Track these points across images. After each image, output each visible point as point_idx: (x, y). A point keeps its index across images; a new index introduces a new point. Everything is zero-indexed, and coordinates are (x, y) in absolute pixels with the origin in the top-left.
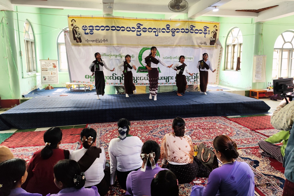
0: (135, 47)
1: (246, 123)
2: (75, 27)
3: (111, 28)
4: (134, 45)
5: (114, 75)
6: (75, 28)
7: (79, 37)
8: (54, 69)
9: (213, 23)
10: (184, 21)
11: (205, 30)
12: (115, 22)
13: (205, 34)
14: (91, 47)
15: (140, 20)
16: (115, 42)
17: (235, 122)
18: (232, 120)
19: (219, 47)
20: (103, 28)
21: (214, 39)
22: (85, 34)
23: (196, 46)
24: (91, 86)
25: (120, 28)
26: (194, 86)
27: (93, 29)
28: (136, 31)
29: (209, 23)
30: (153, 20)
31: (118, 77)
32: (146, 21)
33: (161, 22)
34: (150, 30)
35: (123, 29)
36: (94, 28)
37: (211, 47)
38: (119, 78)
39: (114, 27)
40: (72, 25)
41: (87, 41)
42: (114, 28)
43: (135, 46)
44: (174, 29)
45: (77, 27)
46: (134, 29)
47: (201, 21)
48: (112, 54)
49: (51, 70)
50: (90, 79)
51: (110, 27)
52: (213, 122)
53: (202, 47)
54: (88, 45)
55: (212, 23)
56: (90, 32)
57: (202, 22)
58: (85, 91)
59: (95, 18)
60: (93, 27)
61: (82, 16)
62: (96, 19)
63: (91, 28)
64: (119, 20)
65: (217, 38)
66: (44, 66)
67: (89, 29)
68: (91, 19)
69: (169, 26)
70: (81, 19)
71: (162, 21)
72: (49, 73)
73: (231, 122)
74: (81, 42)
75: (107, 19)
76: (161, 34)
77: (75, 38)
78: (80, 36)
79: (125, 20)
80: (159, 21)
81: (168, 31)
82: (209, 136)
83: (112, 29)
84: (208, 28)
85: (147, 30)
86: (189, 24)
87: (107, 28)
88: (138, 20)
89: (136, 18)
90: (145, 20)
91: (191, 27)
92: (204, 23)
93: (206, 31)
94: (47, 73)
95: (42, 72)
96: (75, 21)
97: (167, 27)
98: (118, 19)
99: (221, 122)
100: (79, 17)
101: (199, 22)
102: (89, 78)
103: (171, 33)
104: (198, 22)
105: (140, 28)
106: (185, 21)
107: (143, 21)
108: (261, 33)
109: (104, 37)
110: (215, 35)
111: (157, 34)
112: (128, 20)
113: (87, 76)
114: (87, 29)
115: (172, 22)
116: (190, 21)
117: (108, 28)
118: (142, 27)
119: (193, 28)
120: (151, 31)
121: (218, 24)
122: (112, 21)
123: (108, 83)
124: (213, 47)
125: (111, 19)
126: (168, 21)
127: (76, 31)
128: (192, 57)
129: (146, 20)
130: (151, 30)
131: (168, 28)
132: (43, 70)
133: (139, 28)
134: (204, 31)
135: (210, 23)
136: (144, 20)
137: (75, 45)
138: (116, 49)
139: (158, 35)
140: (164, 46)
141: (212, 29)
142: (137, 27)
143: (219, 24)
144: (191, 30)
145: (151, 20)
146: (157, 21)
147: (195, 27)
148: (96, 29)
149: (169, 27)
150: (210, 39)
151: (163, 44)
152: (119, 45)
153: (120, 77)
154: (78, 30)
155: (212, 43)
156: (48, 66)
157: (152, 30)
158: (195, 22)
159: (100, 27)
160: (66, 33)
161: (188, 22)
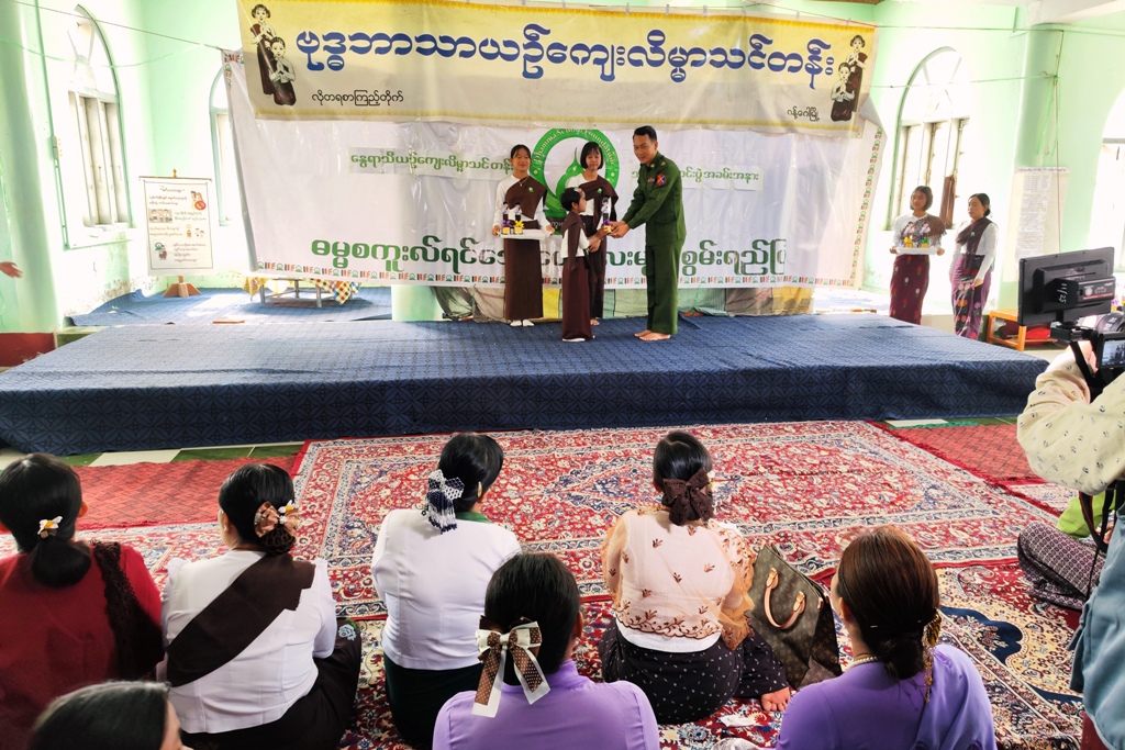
0: (517, 127)
1: (969, 452)
2: (268, 40)
3: (416, 45)
4: (511, 118)
5: (430, 241)
6: (267, 44)
7: (284, 81)
8: (199, 216)
9: (846, 28)
10: (723, 17)
11: (815, 56)
12: (432, 20)
13: (814, 71)
14: (333, 123)
15: (540, 10)
16: (433, 105)
17: (921, 446)
18: (907, 440)
19: (870, 129)
20: (384, 44)
21: (851, 96)
22: (311, 67)
23: (773, 124)
24: (341, 286)
25: (455, 44)
26: (759, 291)
27: (343, 49)
28: (520, 59)
29: (831, 26)
30: (595, 13)
31: (445, 250)
32: (562, 14)
33: (628, 19)
34: (581, 54)
35: (468, 48)
36: (348, 43)
37: (834, 128)
38: (450, 253)
39: (431, 38)
40: (256, 29)
41: (320, 96)
42: (428, 45)
43: (514, 123)
44: (682, 51)
45: (276, 40)
46: (511, 51)
47: (798, 15)
48: (422, 154)
49: (184, 219)
50: (331, 256)
51: (414, 40)
52: (826, 447)
53: (800, 130)
54: (325, 116)
55: (842, 27)
56: (330, 59)
57: (799, 23)
58: (320, 306)
60: (340, 37)
62: (354, 3)
63: (333, 43)
64: (451, 8)
65: (863, 90)
66: (155, 200)
67: (326, 48)
69: (659, 38)
71: (631, 14)
72: (177, 232)
73: (906, 445)
74: (292, 101)
75: (399, 4)
76: (624, 73)
77: (268, 87)
78: (290, 76)
79: (476, 9)
80: (618, 13)
81: (658, 57)
82: (808, 506)
83: (420, 50)
84: (828, 47)
85: (567, 53)
86: (745, 29)
87: (401, 43)
88: (529, 9)
90: (559, 10)
91: (754, 41)
92: (810, 24)
93: (819, 59)
94: (172, 232)
95: (152, 225)
96: (268, 12)
97: (650, 42)
98: (447, 4)
99: (862, 446)
101: (788, 22)
102: (326, 252)
103: (667, 67)
104: (783, 22)
105: (540, 47)
106: (728, 18)
107: (550, 14)
108: (1051, 71)
109: (389, 80)
110: (854, 81)
111: (608, 73)
112: (488, 10)
113: (321, 245)
114: (315, 49)
115: (674, 20)
116: (751, 19)
117: (405, 44)
118: (545, 41)
119: (761, 47)
120: (585, 60)
121: (868, 30)
122: (422, 14)
123: (404, 272)
124: (846, 128)
125: (418, 5)
126: (659, 15)
127: (271, 55)
128: (755, 170)
129: (564, 9)
130: (585, 54)
131: (656, 47)
132: (155, 218)
133: (533, 42)
134: (810, 58)
135: (836, 27)
136: (553, 10)
137: (271, 113)
138: (436, 134)
139: (611, 78)
141: (842, 52)
142: (527, 41)
143: (872, 30)
144: (753, 54)
145: (584, 11)
146: (612, 13)
147: (770, 42)
148: (354, 49)
149: (662, 42)
150: (835, 96)
151: (632, 117)
152: (451, 115)
153: (455, 251)
154: (282, 52)
155: (842, 111)
156: (174, 201)
157: (590, 52)
158: (772, 21)
159: (371, 40)
160: (233, 64)
161: (741, 22)
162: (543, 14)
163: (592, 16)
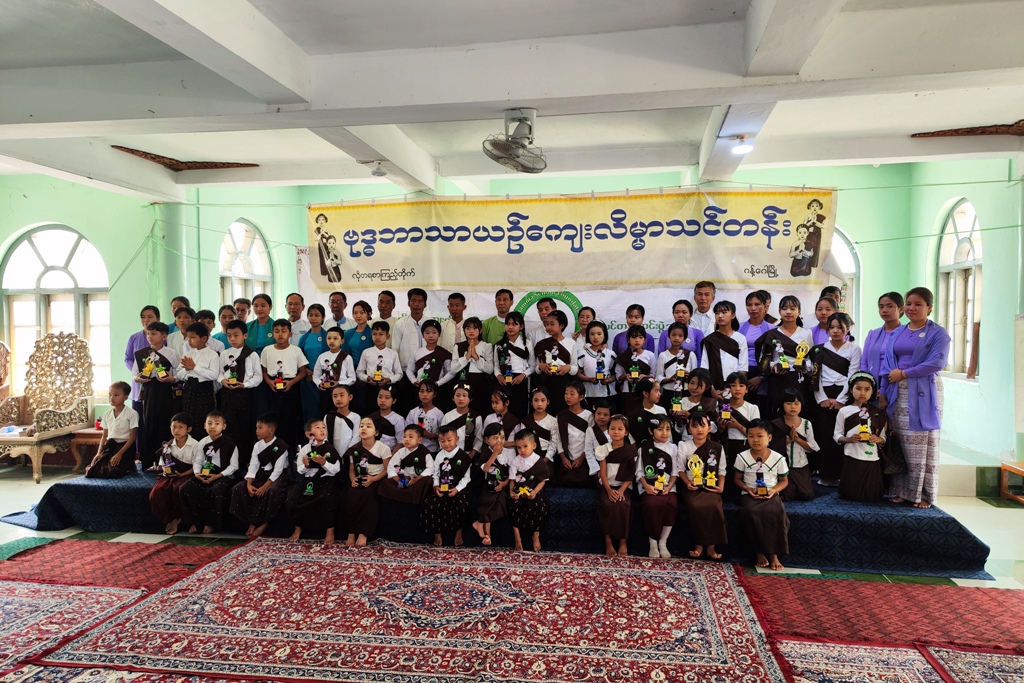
2: (325, 238)
6: (325, 240)
7: (334, 265)
9: (802, 194)
10: (678, 195)
11: (770, 220)
12: (438, 215)
13: (770, 234)
15: (521, 201)
20: (403, 235)
21: (810, 254)
22: (353, 254)
25: (455, 232)
27: (374, 241)
28: (506, 239)
29: (785, 194)
30: (565, 200)
32: (538, 203)
33: (593, 202)
34: (554, 233)
35: (464, 234)
36: (378, 236)
37: (794, 283)
39: (437, 229)
40: (319, 229)
42: (434, 234)
44: (642, 225)
45: (330, 237)
46: (499, 234)
47: (751, 187)
51: (424, 231)
54: (360, 289)
55: (797, 194)
56: (365, 248)
57: (753, 194)
59: (381, 205)
60: (373, 232)
61: (344, 204)
62: (383, 208)
63: (368, 237)
64: (452, 205)
65: (823, 247)
67: (363, 241)
68: (370, 209)
69: (622, 216)
70: (342, 211)
71: (596, 198)
74: (339, 279)
75: (415, 206)
76: (592, 245)
77: (324, 271)
78: (338, 262)
79: (471, 205)
80: (585, 199)
83: (428, 238)
84: (784, 212)
85: (543, 233)
86: (699, 203)
87: (414, 234)
88: (512, 201)
89: (508, 196)
90: (536, 200)
91: (708, 212)
92: (764, 194)
93: (776, 223)
96: (326, 218)
97: (613, 219)
98: (449, 202)
100: (335, 208)
101: (742, 194)
103: (629, 238)
104: (736, 194)
105: (520, 229)
106: (683, 195)
107: (528, 204)
109: (406, 261)
110: (814, 238)
111: (577, 245)
112: (480, 205)
114: (356, 241)
115: (633, 201)
116: (705, 193)
117: (418, 234)
118: (524, 224)
119: (716, 216)
120: (557, 237)
121: (824, 194)
122: (431, 212)
124: (806, 283)
125: (428, 205)
126: (620, 197)
127: (326, 248)
129: (540, 199)
130: (558, 232)
131: (619, 223)
133: (515, 226)
134: (765, 223)
135: (791, 193)
136: (531, 201)
137: (324, 288)
139: (580, 249)
140: (604, 287)
141: (799, 214)
142: (510, 226)
143: (829, 194)
144: (707, 223)
145: (556, 200)
146: (580, 199)
147: (725, 212)
148: (382, 240)
149: (624, 219)
150: (793, 254)
151: (598, 280)
152: (449, 284)
154: (333, 246)
155: (802, 267)
157: (561, 230)
158: (725, 194)
159: (394, 233)
160: (302, 256)
161: (696, 197)
162: (523, 204)
163: (563, 203)
